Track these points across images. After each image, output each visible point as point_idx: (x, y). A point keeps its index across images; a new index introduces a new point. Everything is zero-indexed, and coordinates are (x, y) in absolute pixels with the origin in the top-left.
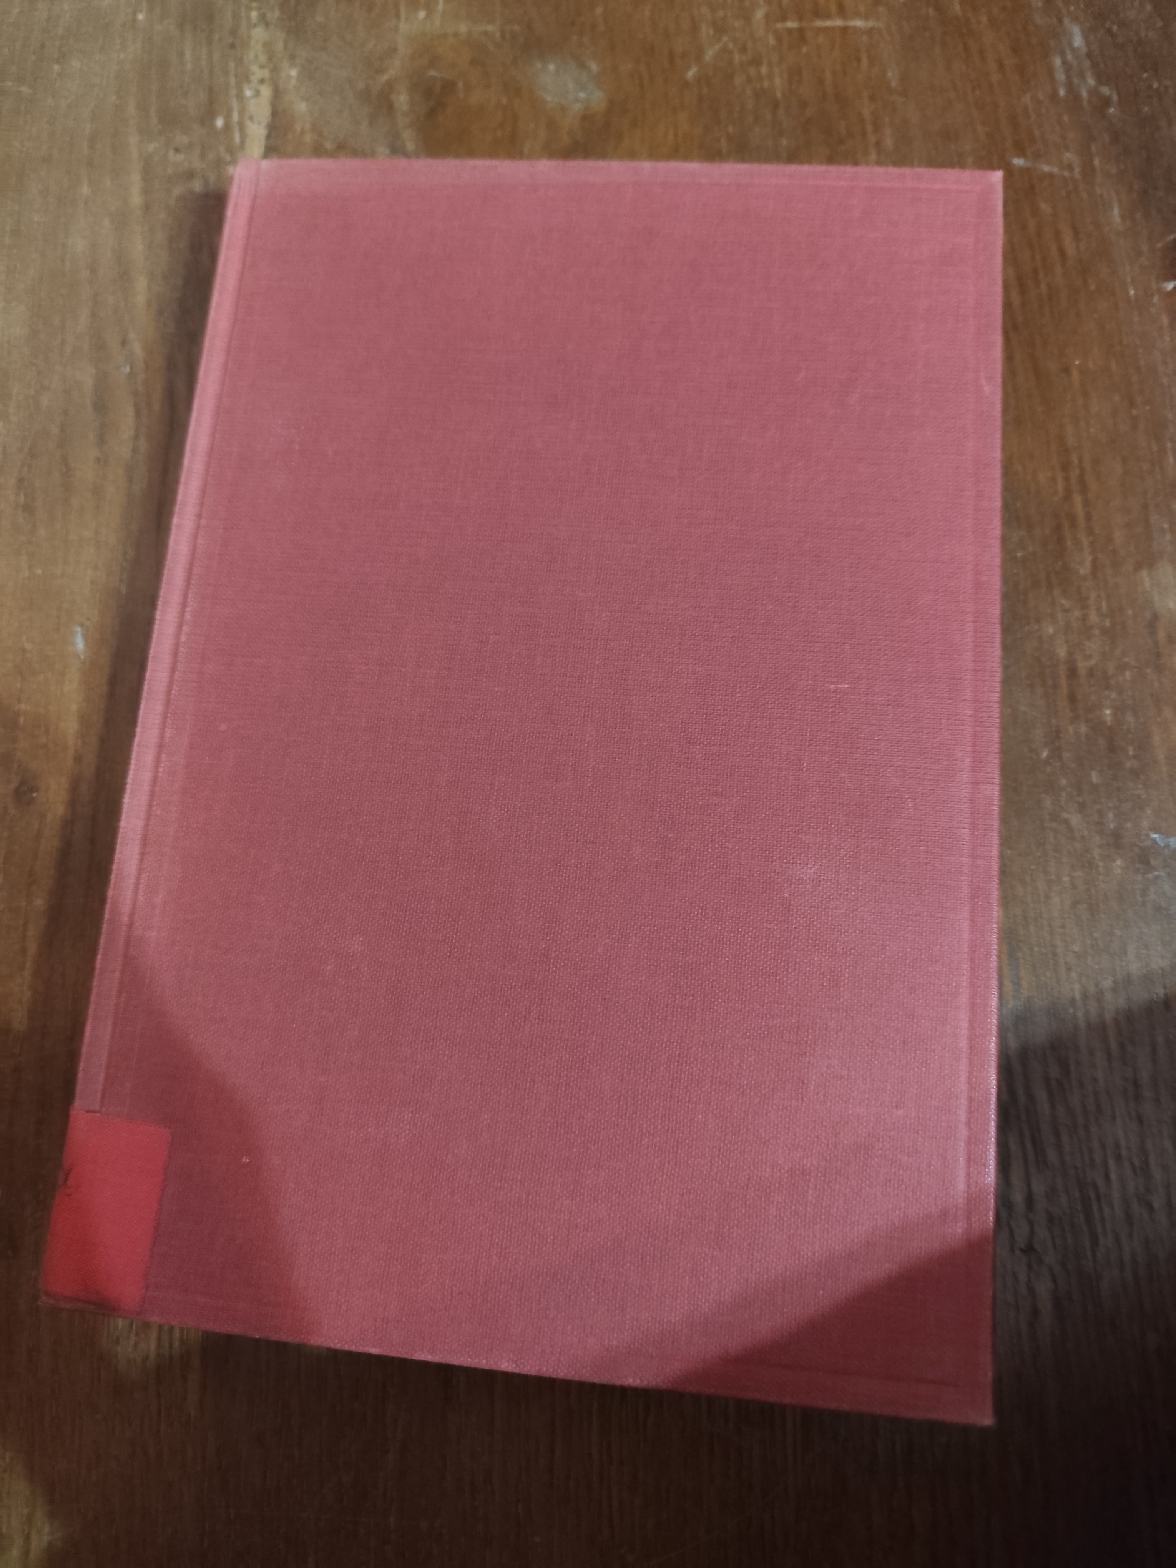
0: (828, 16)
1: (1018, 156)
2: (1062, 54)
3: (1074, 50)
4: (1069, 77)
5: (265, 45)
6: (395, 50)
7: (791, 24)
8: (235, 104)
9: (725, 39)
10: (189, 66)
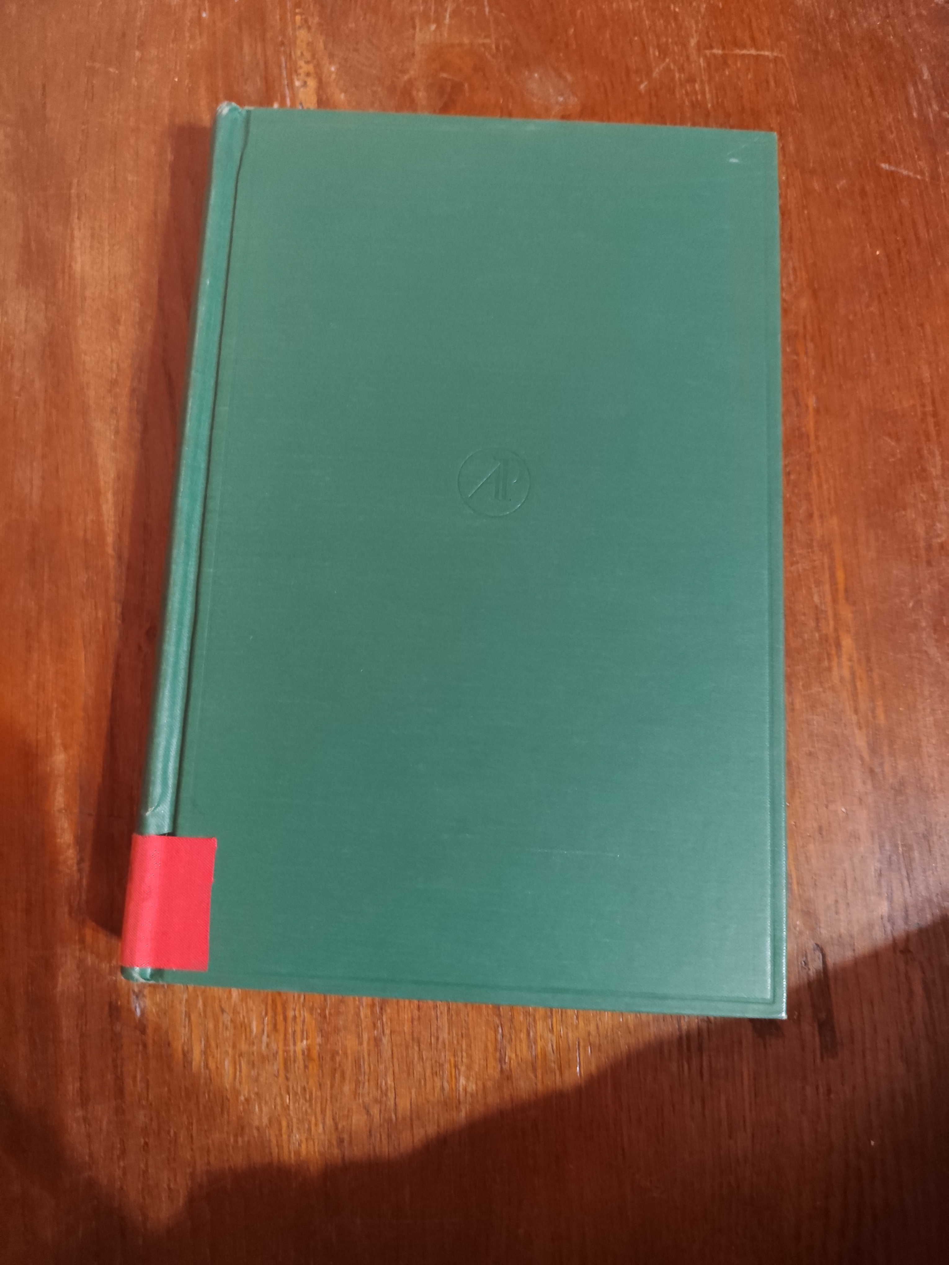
0: (744, 47)
1: (885, 162)
2: (915, 84)
3: (924, 83)
4: (920, 103)
5: (308, 44)
6: (413, 54)
7: (718, 51)
8: (287, 92)
9: (667, 60)
10: (248, 58)
